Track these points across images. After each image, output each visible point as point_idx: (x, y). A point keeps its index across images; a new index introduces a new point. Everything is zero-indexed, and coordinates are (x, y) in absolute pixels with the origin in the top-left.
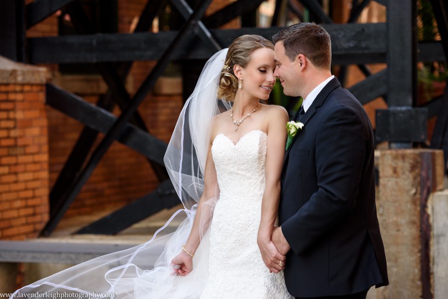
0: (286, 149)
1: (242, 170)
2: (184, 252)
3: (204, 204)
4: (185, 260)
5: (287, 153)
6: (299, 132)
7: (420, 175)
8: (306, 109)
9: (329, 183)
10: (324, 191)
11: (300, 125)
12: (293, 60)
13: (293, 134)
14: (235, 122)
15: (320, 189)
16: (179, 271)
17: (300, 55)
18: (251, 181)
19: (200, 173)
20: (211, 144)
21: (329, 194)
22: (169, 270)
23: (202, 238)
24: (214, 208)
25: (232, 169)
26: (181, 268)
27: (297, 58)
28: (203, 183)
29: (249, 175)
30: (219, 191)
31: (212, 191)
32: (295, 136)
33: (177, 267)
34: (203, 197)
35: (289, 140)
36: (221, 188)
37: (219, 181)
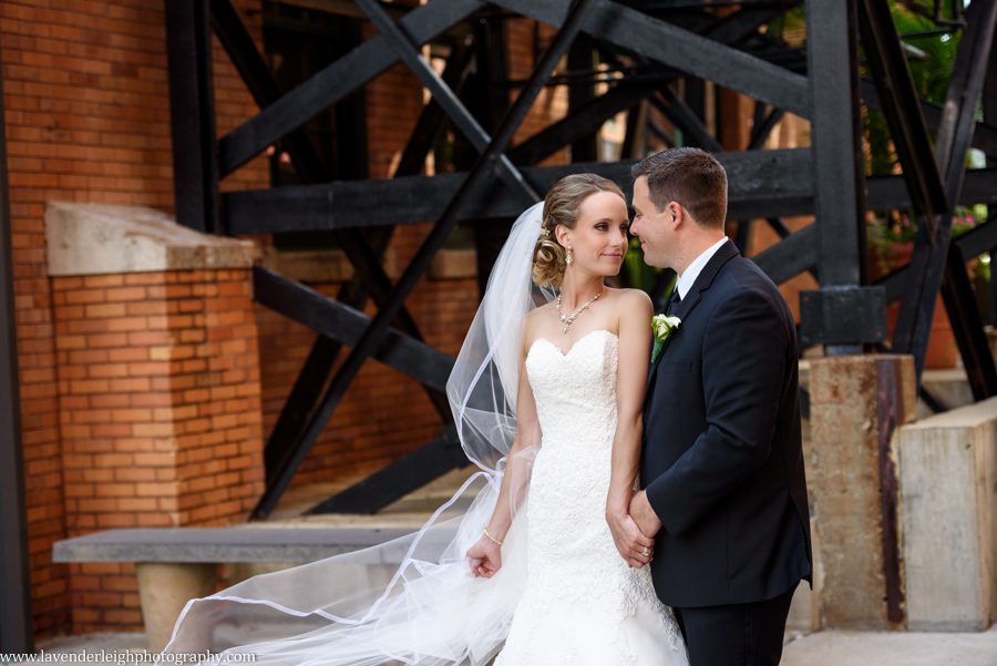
0: (653, 361)
1: (577, 397)
2: (486, 538)
3: (517, 456)
4: (489, 551)
5: (653, 368)
6: (673, 331)
7: (877, 398)
8: (682, 295)
9: (729, 417)
10: (718, 430)
11: (675, 321)
12: (662, 211)
13: (663, 335)
14: (563, 317)
15: (711, 428)
16: (480, 569)
17: (673, 203)
18: (592, 414)
19: (508, 408)
20: (525, 354)
21: (728, 437)
22: (461, 570)
23: (514, 515)
24: (533, 462)
25: (561, 397)
26: (482, 565)
27: (668, 207)
28: (515, 424)
29: (588, 405)
30: (541, 435)
31: (529, 435)
32: (667, 339)
33: (476, 563)
34: (515, 445)
35: (657, 347)
36: (544, 429)
37: (541, 418)
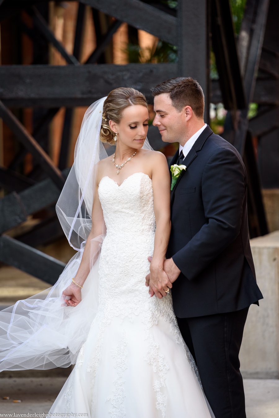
0: (172, 189)
1: (126, 208)
2: (73, 284)
3: (92, 241)
4: (75, 291)
5: (172, 193)
6: (183, 172)
9: (220, 214)
10: (215, 221)
11: (184, 167)
13: (177, 175)
14: (117, 166)
15: (210, 220)
16: (69, 301)
18: (134, 217)
19: (87, 214)
20: (97, 185)
21: (221, 224)
22: (60, 302)
24: (102, 243)
25: (117, 208)
26: (71, 300)
28: (92, 222)
29: (132, 212)
30: (105, 229)
31: (99, 228)
32: (179, 177)
33: (68, 298)
34: (91, 234)
35: (174, 182)
36: (108, 226)
37: (106, 220)
